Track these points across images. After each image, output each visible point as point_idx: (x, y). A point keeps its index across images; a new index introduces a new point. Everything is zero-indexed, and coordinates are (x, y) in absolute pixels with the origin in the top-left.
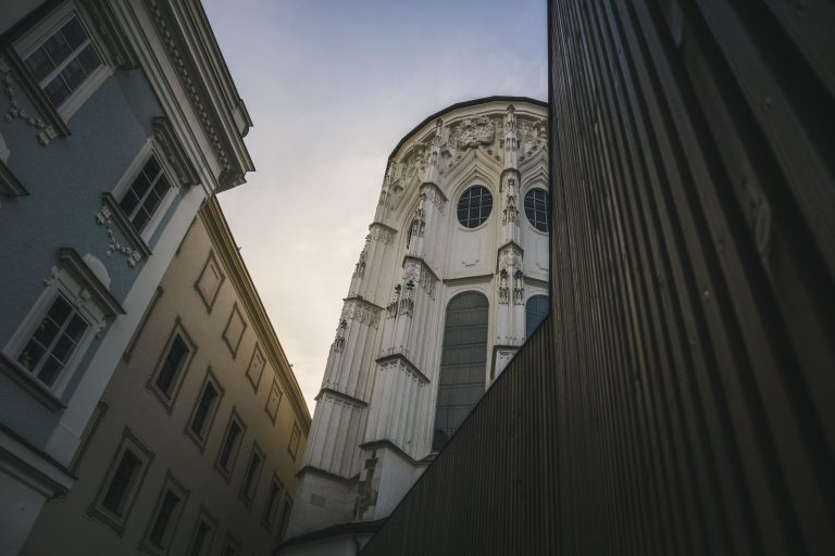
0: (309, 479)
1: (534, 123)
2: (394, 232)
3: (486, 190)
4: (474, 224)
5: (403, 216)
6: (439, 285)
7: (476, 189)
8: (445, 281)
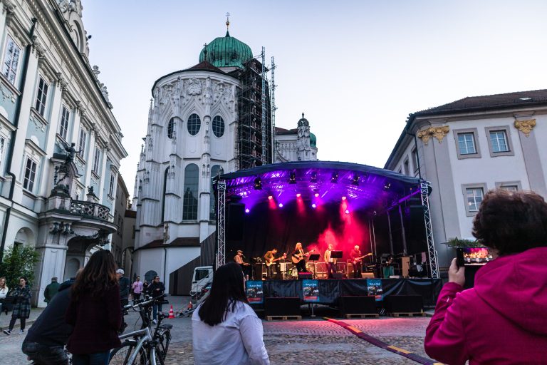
0: (145, 228)
1: (218, 83)
2: (162, 127)
3: (198, 117)
4: (194, 133)
5: (165, 120)
6: (182, 161)
7: (194, 115)
8: (184, 159)
